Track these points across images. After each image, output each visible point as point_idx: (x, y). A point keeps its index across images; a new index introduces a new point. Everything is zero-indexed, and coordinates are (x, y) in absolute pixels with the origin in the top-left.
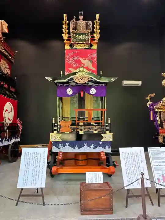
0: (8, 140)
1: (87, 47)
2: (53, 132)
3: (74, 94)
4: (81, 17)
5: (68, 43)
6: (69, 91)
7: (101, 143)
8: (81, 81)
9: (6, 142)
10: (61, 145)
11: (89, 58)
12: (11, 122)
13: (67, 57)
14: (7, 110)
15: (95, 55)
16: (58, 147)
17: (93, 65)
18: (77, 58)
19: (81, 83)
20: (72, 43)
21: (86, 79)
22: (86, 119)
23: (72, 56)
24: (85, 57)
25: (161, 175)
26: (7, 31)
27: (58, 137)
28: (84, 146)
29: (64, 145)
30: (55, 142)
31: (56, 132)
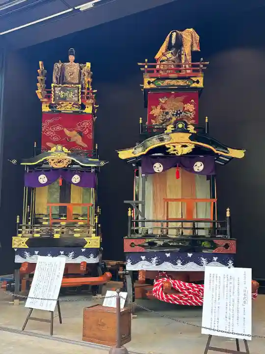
1: (77, 110)
2: (16, 235)
4: (72, 58)
5: (46, 102)
6: (43, 179)
7: (83, 250)
8: (58, 164)
10: (27, 254)
11: (78, 128)
13: (44, 125)
15: (86, 124)
16: (23, 256)
18: (59, 128)
19: (59, 167)
20: (53, 102)
21: (65, 162)
23: (51, 124)
27: (23, 243)
28: (60, 254)
29: (32, 254)
30: (19, 249)
31: (20, 235)
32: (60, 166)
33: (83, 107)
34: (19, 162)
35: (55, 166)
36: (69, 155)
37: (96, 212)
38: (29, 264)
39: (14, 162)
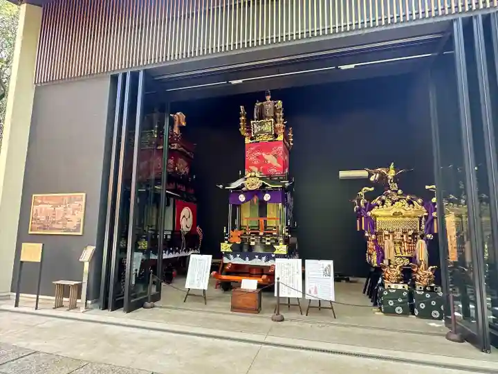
0: (185, 251)
1: (271, 139)
2: (224, 242)
3: (247, 200)
4: (268, 98)
5: (247, 136)
6: (242, 198)
7: (273, 255)
8: (252, 187)
9: (184, 252)
10: (231, 256)
11: (274, 152)
12: (189, 230)
13: (248, 153)
14: (184, 216)
15: (281, 148)
16: (229, 258)
17: (278, 162)
18: (259, 154)
20: (253, 136)
22: (268, 228)
23: (253, 151)
24: (268, 150)
25: (314, 287)
26: (184, 124)
27: (228, 248)
28: (255, 258)
29: (235, 256)
30: (225, 252)
31: (226, 242)
32: (254, 188)
33: (276, 136)
34: (224, 187)
35: (250, 189)
36: (260, 179)
37: (287, 225)
38: (232, 264)
39: (221, 186)
